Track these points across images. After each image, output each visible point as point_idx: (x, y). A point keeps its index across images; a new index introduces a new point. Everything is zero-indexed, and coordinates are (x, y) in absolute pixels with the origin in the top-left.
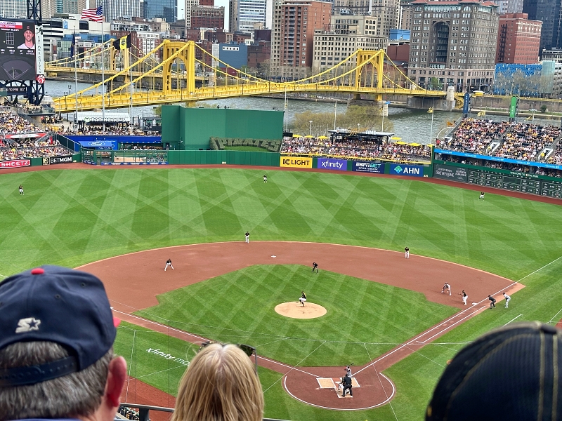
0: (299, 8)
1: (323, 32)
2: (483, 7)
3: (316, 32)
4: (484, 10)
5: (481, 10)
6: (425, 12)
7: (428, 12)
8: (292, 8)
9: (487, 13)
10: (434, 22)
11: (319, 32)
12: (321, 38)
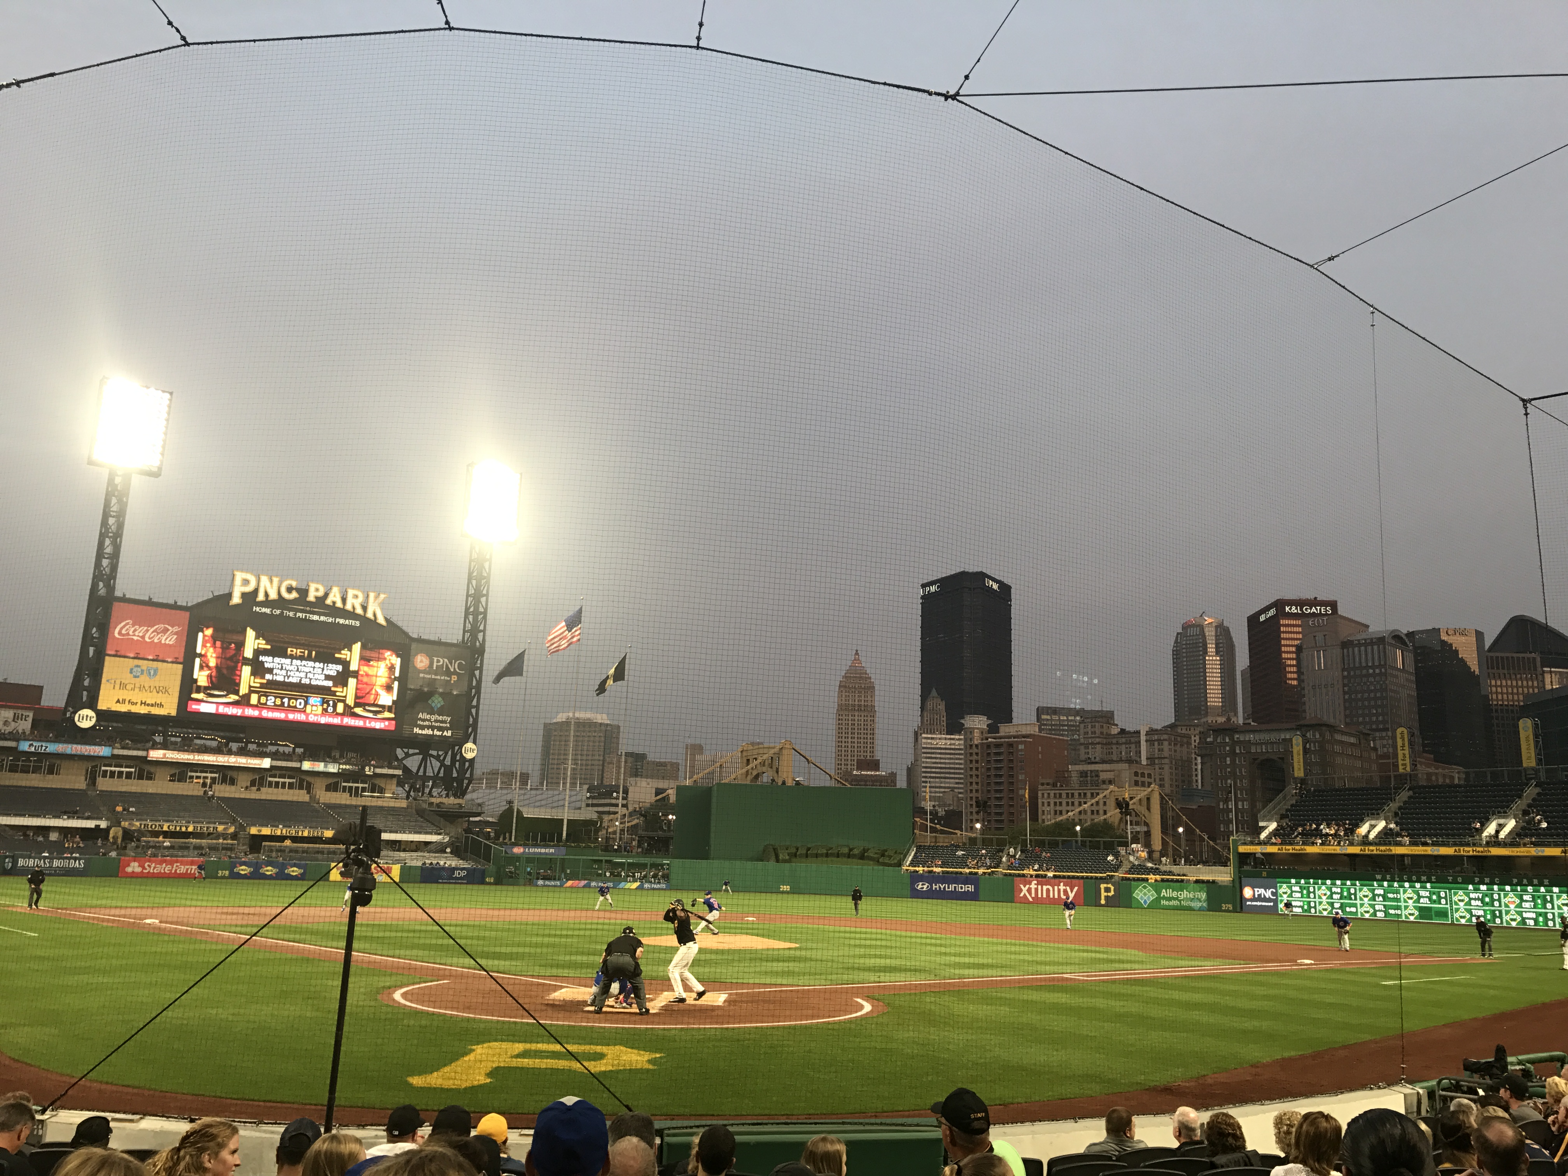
0: (1010, 745)
1: (1054, 785)
2: (1343, 733)
3: (1043, 784)
4: (1345, 738)
5: (1338, 737)
6: (1234, 743)
7: (1239, 742)
8: (998, 746)
9: (1352, 744)
10: (1255, 759)
11: (1048, 784)
12: (1052, 795)
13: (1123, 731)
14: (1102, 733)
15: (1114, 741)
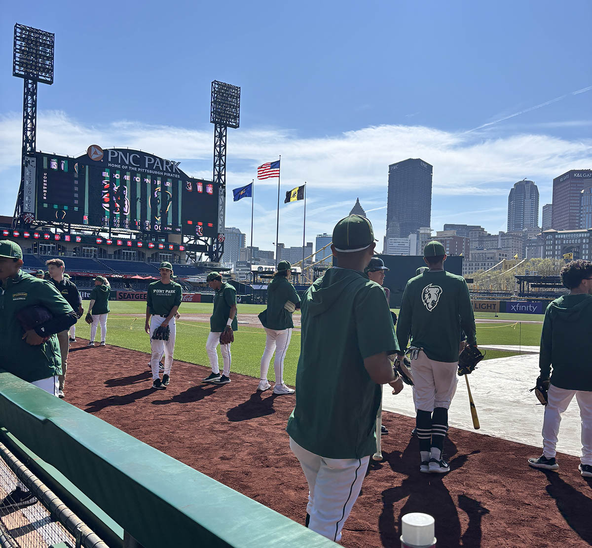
6: (555, 239)
7: (558, 239)
10: (565, 247)
13: (490, 235)
14: (479, 236)
15: (485, 239)
